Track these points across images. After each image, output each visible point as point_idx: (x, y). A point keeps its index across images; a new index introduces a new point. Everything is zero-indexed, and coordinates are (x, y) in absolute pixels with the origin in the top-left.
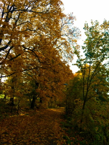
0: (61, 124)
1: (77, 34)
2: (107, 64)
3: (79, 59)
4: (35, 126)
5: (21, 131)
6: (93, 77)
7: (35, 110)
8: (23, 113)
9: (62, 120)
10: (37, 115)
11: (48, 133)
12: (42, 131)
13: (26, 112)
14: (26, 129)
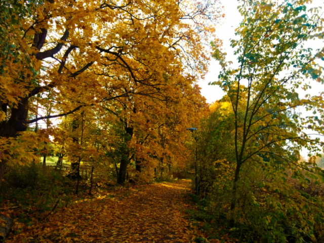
0: (186, 213)
1: (216, 13)
2: (289, 78)
3: (224, 69)
4: (131, 219)
5: (104, 231)
6: (256, 109)
7: (128, 187)
8: (103, 195)
9: (189, 206)
10: (132, 198)
11: (161, 232)
12: (148, 229)
13: (109, 192)
14: (113, 226)
